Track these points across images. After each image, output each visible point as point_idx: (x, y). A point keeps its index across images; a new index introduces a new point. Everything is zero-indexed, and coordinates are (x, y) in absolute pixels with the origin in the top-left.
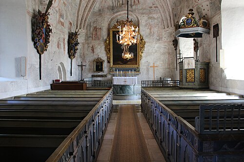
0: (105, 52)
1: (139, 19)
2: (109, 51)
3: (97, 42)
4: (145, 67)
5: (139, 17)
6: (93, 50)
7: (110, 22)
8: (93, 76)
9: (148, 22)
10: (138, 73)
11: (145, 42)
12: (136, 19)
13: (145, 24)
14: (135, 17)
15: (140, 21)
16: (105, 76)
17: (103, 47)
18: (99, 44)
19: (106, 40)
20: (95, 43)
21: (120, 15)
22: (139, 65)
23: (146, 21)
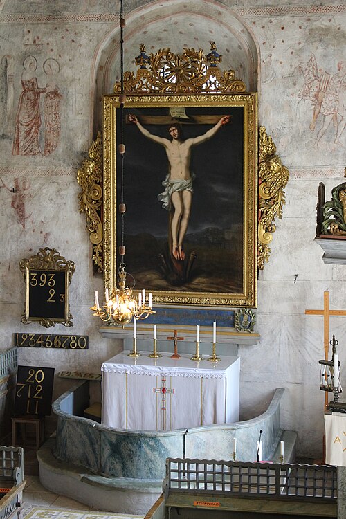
0: (77, 218)
1: (259, 41)
2: (100, 213)
3: (41, 163)
4: (285, 308)
5: (257, 31)
6: (19, 207)
7: (109, 54)
8: (20, 340)
9: (305, 56)
10: (244, 337)
11: (284, 172)
12: (244, 37)
13: (287, 70)
14: (237, 27)
15: (263, 55)
16: (82, 343)
17: (71, 192)
18: (50, 175)
19: (84, 156)
20: (31, 169)
21: (158, 17)
22: (251, 296)
23: (296, 53)
